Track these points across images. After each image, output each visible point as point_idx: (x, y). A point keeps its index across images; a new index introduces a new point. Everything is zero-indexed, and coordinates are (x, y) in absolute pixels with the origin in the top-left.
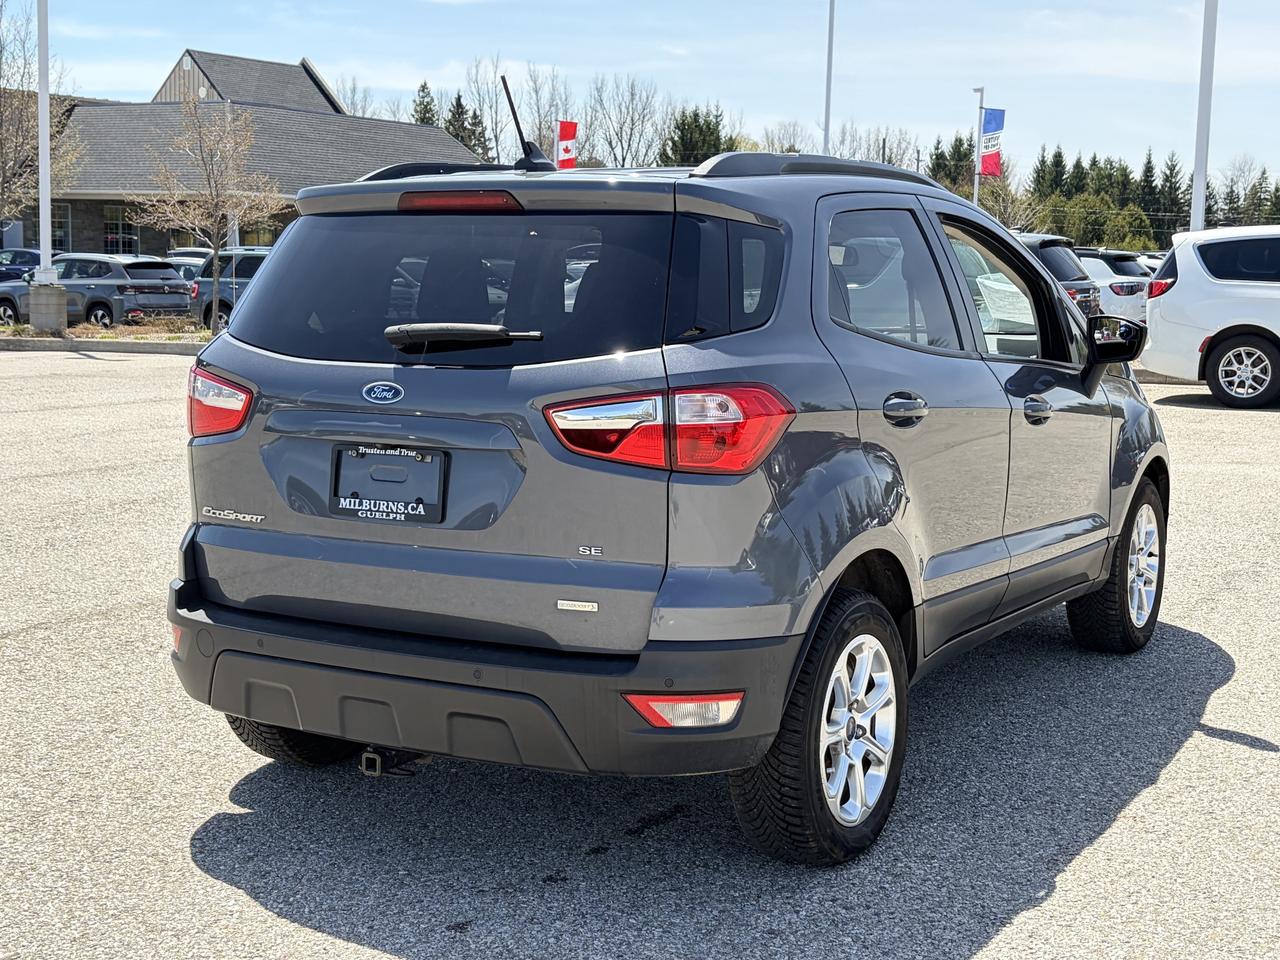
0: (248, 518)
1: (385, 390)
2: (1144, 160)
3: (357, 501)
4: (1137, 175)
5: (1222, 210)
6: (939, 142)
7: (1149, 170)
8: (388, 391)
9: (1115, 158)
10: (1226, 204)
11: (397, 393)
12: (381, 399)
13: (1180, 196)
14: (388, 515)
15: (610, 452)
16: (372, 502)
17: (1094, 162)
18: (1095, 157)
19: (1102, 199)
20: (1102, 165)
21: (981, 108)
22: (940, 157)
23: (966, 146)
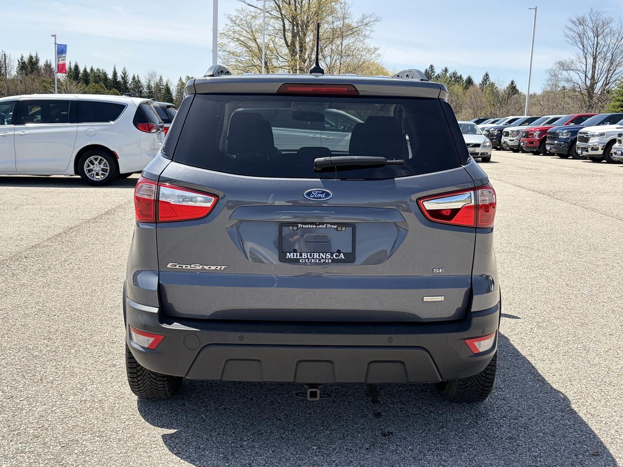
0: (213, 268)
1: (320, 193)
2: (113, 70)
3: (298, 254)
4: (110, 76)
5: (146, 92)
6: (22, 57)
7: (115, 74)
8: (321, 193)
9: (101, 68)
10: (147, 90)
11: (327, 195)
12: (317, 198)
13: (128, 86)
14: (320, 260)
15: (450, 220)
16: (309, 254)
17: (92, 70)
18: (92, 68)
19: (101, 86)
20: (96, 71)
21: (55, 44)
22: (24, 63)
23: (34, 59)
